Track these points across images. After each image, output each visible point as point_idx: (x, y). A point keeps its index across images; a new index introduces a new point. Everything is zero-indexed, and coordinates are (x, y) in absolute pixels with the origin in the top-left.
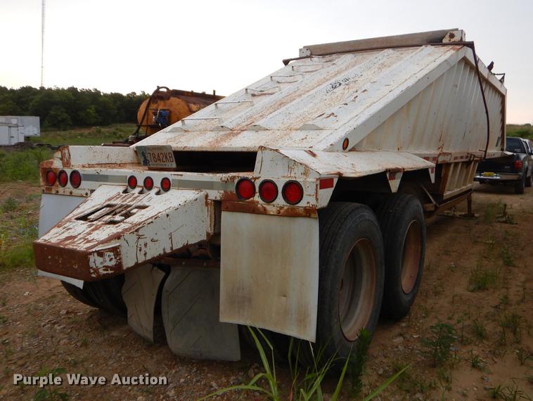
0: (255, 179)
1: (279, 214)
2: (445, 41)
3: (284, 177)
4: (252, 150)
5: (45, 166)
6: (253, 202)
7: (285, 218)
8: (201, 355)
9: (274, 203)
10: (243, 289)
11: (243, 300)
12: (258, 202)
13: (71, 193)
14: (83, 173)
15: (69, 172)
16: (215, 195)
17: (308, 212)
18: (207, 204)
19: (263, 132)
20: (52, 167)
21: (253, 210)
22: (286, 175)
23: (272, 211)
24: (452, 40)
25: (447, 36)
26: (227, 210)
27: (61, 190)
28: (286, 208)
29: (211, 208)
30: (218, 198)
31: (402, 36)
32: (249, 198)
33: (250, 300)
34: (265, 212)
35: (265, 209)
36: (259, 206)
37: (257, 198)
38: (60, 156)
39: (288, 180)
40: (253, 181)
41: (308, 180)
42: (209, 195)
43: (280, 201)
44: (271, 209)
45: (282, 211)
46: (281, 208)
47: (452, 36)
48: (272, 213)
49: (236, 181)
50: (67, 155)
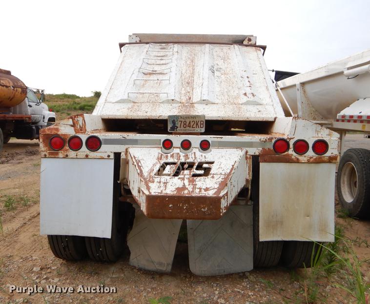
0: (290, 139)
1: (309, 162)
2: (245, 42)
3: (313, 137)
4: (226, 119)
5: (48, 132)
6: (288, 155)
7: (313, 164)
8: (224, 271)
9: (306, 155)
10: (277, 216)
11: (276, 223)
12: (292, 155)
13: (87, 156)
14: (104, 138)
15: (84, 138)
16: (254, 151)
17: (331, 160)
18: (247, 158)
19: (211, 105)
20: (59, 133)
21: (288, 160)
22: (314, 136)
23: (303, 160)
24: (250, 43)
25: (246, 40)
26: (265, 161)
27: (72, 154)
28: (314, 157)
29: (250, 161)
30: (257, 154)
31: (214, 35)
32: (284, 152)
33: (282, 223)
34: (297, 161)
35: (298, 159)
36: (293, 157)
37: (291, 152)
38: (72, 123)
39: (317, 139)
40: (288, 140)
41: (332, 139)
42: (248, 151)
43: (310, 153)
44: (302, 158)
45: (312, 160)
46: (311, 158)
47: (250, 40)
48: (303, 162)
49: (273, 141)
50: (81, 123)
